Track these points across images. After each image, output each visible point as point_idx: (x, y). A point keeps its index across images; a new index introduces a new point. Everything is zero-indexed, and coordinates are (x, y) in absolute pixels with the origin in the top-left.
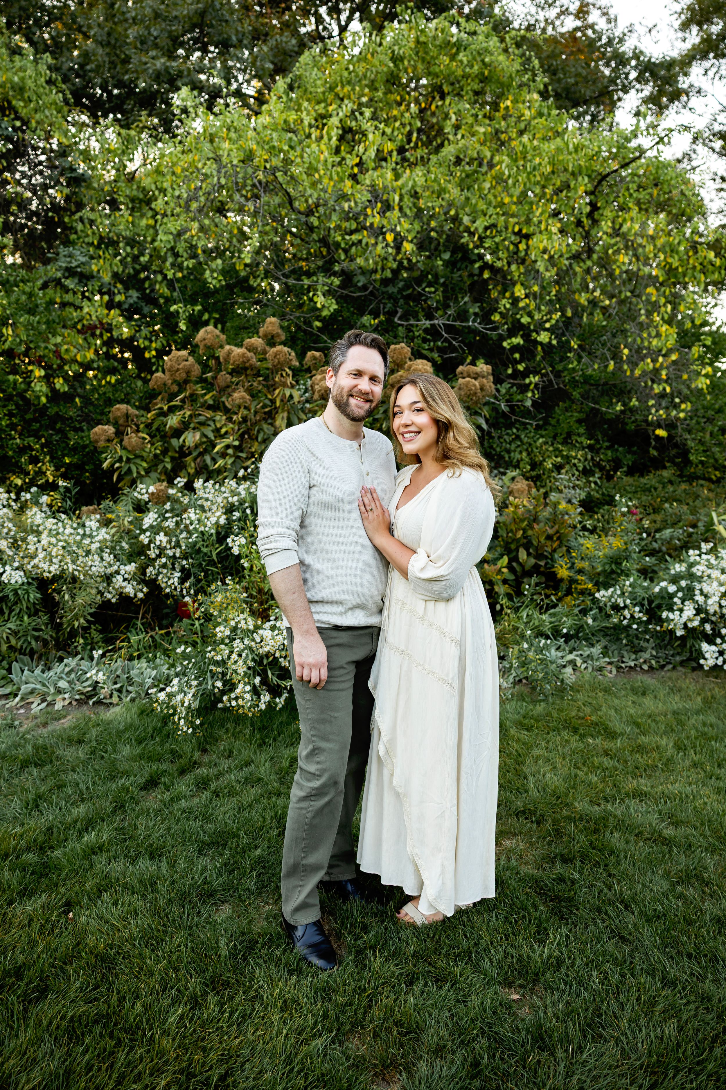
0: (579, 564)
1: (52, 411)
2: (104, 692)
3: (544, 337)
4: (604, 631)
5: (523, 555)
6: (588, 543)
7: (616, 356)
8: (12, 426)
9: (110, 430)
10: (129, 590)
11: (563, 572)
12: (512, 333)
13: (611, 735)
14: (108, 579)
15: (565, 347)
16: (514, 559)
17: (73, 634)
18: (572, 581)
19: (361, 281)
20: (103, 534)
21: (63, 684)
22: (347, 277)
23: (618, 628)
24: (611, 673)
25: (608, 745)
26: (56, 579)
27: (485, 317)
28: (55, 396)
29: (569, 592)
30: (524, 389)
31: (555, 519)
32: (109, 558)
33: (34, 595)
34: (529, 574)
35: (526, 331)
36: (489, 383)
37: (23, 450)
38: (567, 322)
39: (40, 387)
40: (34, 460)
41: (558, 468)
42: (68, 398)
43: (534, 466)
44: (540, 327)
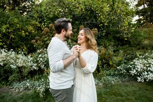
0: (114, 62)
1: (26, 38)
2: (29, 87)
3: (106, 24)
4: (119, 74)
5: (104, 61)
6: (115, 58)
7: (118, 27)
8: (19, 40)
9: (35, 41)
10: (35, 68)
11: (111, 63)
12: (101, 24)
13: (122, 96)
14: (32, 66)
15: (109, 25)
16: (102, 61)
17: (25, 77)
18: (112, 65)
19: (76, 16)
20: (31, 58)
21: (22, 86)
22: (74, 16)
23: (121, 74)
24: (120, 82)
25: (122, 98)
26: (22, 67)
27: (96, 21)
28: (26, 35)
29: (112, 67)
30: (103, 33)
31: (109, 54)
32: (32, 63)
33: (18, 70)
34: (105, 64)
35: (103, 23)
36: (97, 32)
37: (21, 44)
38: (110, 22)
39: (23, 34)
40: (22, 46)
41: (109, 45)
42: (29, 36)
43: (105, 45)
44: (105, 22)
